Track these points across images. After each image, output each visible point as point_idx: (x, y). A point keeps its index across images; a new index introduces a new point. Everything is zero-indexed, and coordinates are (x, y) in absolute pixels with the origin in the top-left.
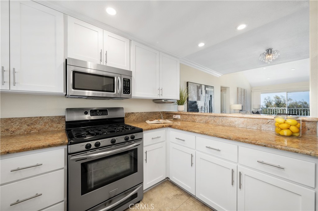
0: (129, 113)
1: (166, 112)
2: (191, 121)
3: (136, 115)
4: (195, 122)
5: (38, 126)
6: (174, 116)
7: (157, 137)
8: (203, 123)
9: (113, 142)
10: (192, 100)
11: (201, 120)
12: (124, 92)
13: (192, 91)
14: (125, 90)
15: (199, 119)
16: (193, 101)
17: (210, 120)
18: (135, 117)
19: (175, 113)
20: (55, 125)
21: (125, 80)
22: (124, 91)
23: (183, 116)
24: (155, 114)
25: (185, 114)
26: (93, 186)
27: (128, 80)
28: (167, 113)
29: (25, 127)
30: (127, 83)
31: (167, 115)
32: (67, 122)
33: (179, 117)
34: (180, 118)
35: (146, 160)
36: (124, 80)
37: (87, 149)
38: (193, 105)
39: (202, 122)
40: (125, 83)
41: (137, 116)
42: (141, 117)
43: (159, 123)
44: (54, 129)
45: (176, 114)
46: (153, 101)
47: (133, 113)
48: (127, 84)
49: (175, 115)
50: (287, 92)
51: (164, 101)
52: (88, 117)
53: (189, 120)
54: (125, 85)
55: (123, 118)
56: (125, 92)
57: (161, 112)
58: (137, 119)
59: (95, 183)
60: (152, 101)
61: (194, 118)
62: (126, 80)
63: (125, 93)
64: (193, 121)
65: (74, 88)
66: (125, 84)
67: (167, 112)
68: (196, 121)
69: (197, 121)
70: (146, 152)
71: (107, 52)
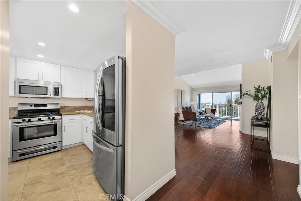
3: (71, 107)
9: (40, 119)
18: (70, 109)
21: (55, 88)
22: (54, 94)
26: (26, 138)
30: (57, 89)
32: (18, 110)
35: (64, 130)
42: (75, 109)
50: (213, 93)
52: (33, 108)
54: (55, 91)
55: (59, 109)
57: (92, 106)
59: (28, 136)
60: (85, 99)
63: (55, 95)
65: (20, 93)
70: (64, 126)
71: (42, 74)
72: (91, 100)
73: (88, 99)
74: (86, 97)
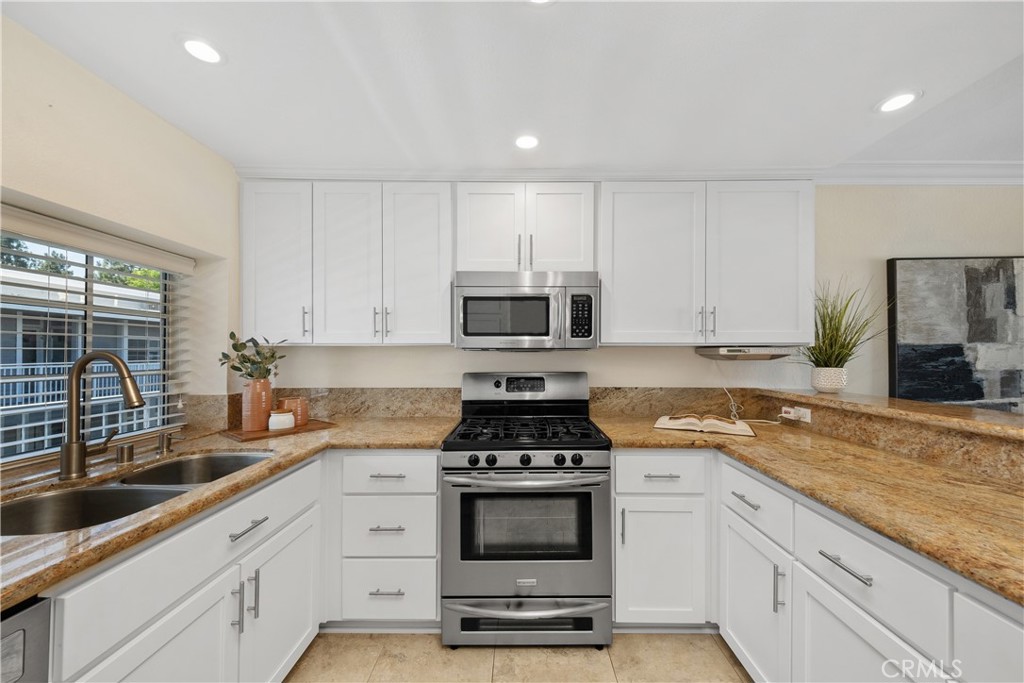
0: (606, 389)
1: (758, 393)
2: (852, 439)
3: (630, 395)
4: (873, 446)
5: (424, 406)
6: (784, 409)
7: (668, 474)
8: (909, 457)
9: (526, 461)
10: (924, 343)
11: (901, 442)
12: (574, 334)
13: (924, 299)
14: (577, 328)
15: (890, 436)
16: (932, 343)
17: (944, 447)
18: (626, 402)
19: (788, 397)
20: (448, 406)
21: (575, 298)
22: (573, 331)
23: (821, 413)
24: (706, 398)
25: (824, 407)
26: (482, 551)
27: (585, 299)
28: (760, 395)
29: (408, 406)
30: (583, 306)
31: (763, 403)
32: (465, 403)
33: (806, 415)
34: (808, 419)
35: (623, 535)
36: (575, 300)
37: (487, 466)
38: (929, 366)
39: (905, 451)
40: (578, 307)
41: (632, 398)
42: (647, 404)
43: (695, 431)
44: (446, 414)
45: (793, 404)
46: (696, 352)
47: (619, 388)
48: (583, 311)
49: (792, 406)
51: (728, 351)
52: (502, 394)
53: (847, 434)
54: (577, 314)
55: (586, 402)
56: (577, 334)
57: (730, 391)
58: (633, 409)
60: (692, 351)
61: (869, 428)
62: (580, 298)
63: (578, 336)
64: (865, 442)
65: (466, 333)
66: (578, 311)
67: (760, 390)
68: (875, 441)
69: (881, 444)
70: (623, 511)
71: (531, 236)
72: (734, 358)
73: (723, 351)
74: (712, 341)
